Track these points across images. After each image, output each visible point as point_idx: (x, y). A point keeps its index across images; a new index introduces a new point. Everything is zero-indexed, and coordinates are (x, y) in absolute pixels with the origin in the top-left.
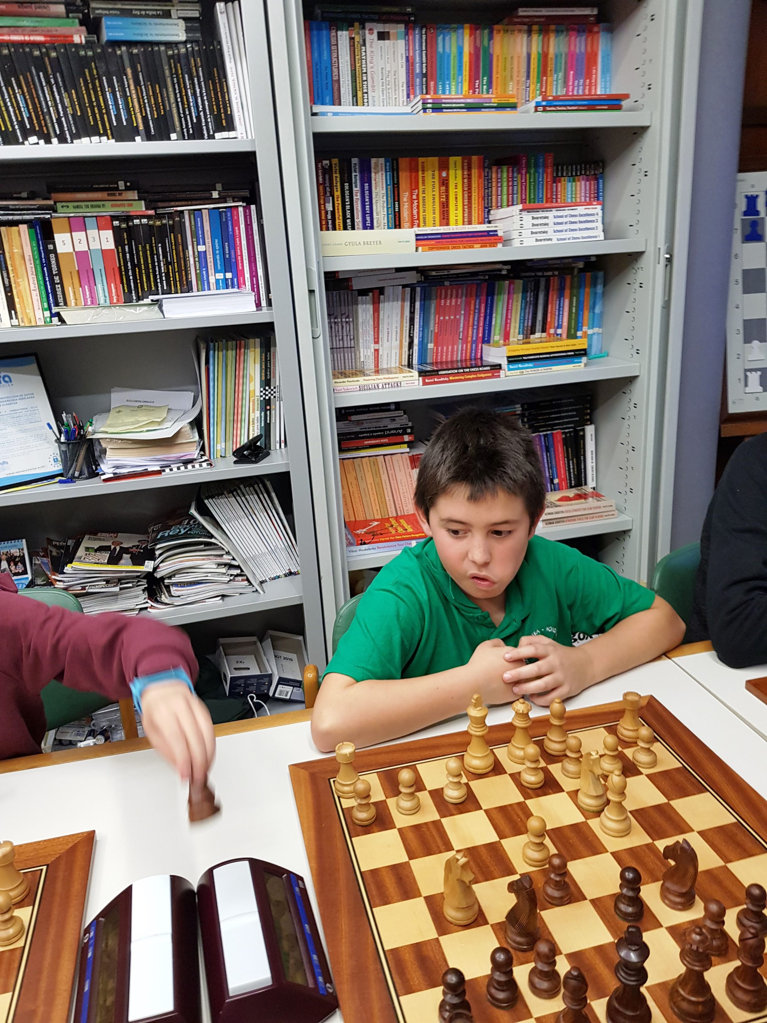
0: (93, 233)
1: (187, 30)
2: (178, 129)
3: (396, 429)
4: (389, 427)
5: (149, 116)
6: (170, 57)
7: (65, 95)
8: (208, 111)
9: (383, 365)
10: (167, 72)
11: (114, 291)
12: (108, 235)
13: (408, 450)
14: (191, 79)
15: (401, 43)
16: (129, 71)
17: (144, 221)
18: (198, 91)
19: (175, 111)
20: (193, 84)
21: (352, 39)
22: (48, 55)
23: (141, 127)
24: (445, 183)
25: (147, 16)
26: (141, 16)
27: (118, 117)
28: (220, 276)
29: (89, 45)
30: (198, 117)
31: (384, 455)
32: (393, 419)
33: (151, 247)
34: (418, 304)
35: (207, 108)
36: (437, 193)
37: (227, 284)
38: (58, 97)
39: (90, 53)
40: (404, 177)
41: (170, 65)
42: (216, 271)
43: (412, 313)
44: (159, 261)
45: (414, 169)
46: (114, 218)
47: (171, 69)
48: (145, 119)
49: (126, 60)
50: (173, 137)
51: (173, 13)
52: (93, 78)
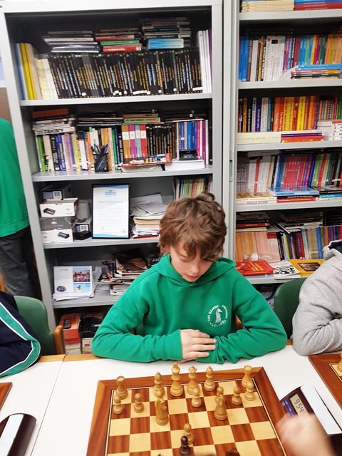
0: (138, 131)
1: (185, 43)
2: (177, 87)
3: (262, 220)
5: (165, 81)
6: (176, 55)
7: (131, 72)
8: (191, 79)
9: (259, 191)
10: (174, 62)
12: (144, 132)
13: (266, 230)
14: (184, 65)
15: (283, 45)
16: (158, 62)
17: (159, 127)
18: (187, 70)
19: (176, 79)
20: (185, 67)
21: (260, 44)
22: (126, 56)
23: (162, 86)
24: (296, 109)
25: (168, 38)
26: (165, 38)
27: (152, 81)
29: (143, 51)
30: (186, 81)
31: (255, 231)
33: (161, 138)
34: (278, 164)
35: (190, 77)
36: (292, 113)
38: (128, 74)
39: (143, 55)
40: (277, 106)
41: (176, 59)
43: (275, 168)
44: (164, 144)
45: (282, 103)
46: (147, 125)
47: (176, 61)
48: (163, 82)
49: (157, 57)
50: (175, 90)
51: (179, 36)
52: (143, 65)
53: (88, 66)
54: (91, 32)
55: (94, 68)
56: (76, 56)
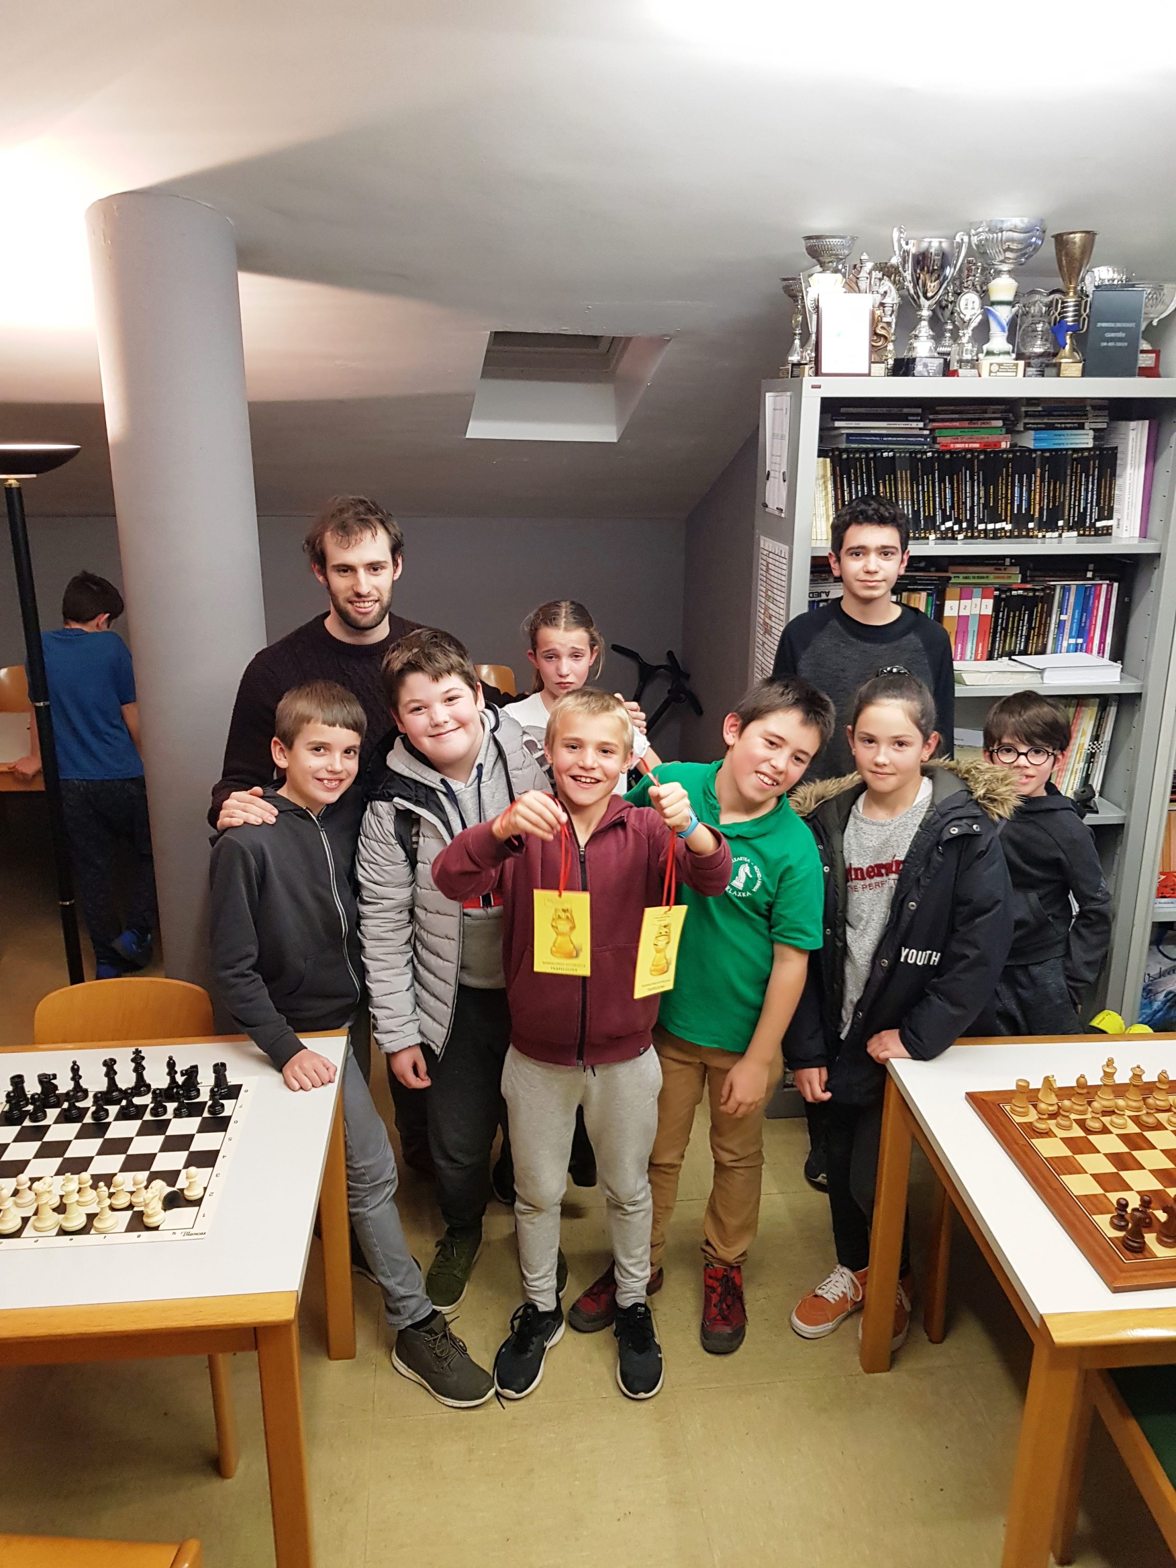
0: (977, 600)
1: (1095, 439)
2: (1066, 517)
5: (1045, 507)
6: (1075, 459)
7: (982, 488)
8: (1094, 504)
10: (1069, 472)
11: (980, 649)
12: (990, 602)
14: (1087, 477)
16: (1039, 471)
17: (1021, 592)
18: (1090, 486)
19: (1067, 503)
20: (1087, 481)
22: (978, 456)
23: (1037, 515)
25: (1066, 428)
27: (1020, 507)
28: (1073, 641)
29: (1011, 449)
30: (1085, 508)
33: (1020, 614)
35: (1094, 500)
37: (1077, 648)
38: (976, 490)
39: (1011, 456)
41: (1072, 465)
42: (1070, 637)
44: (1023, 626)
46: (996, 589)
47: (1072, 469)
48: (1041, 509)
49: (1038, 461)
50: (1061, 523)
51: (1087, 426)
52: (1007, 476)
53: (903, 475)
54: (919, 411)
55: (914, 479)
56: (885, 454)
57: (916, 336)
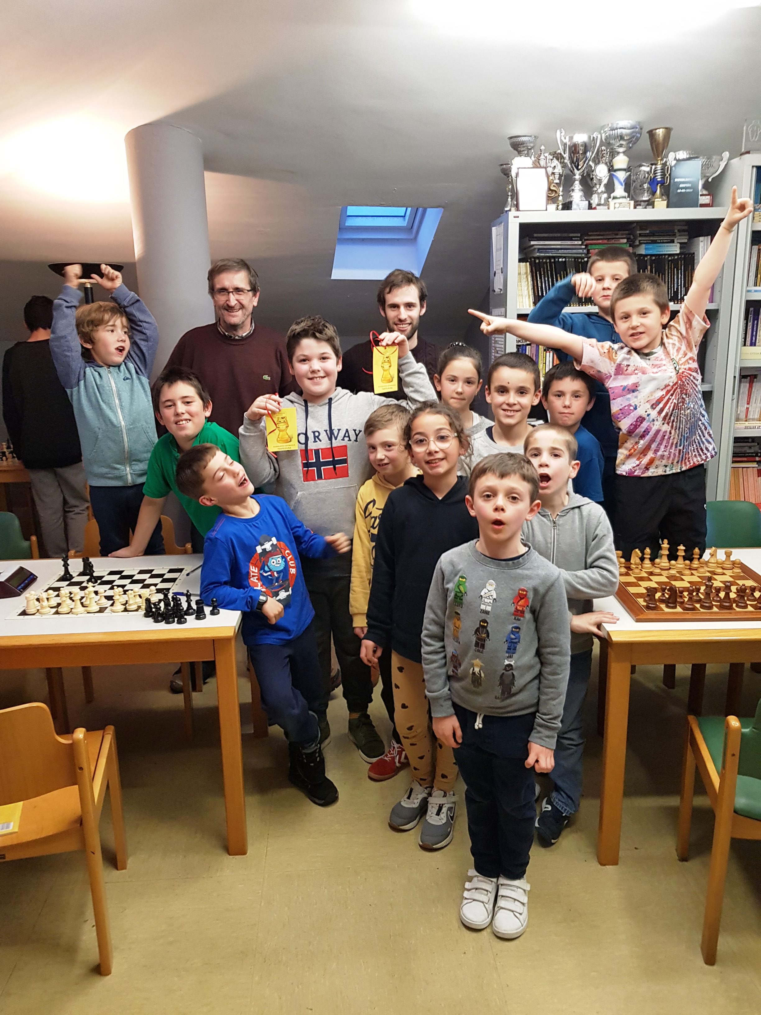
1: (681, 248)
3: (752, 453)
4: (748, 451)
6: (671, 260)
8: (682, 286)
9: (751, 416)
10: (667, 268)
13: (757, 466)
14: (677, 271)
16: (649, 267)
18: (680, 276)
20: (678, 273)
25: (663, 243)
26: (660, 243)
30: (677, 289)
31: (743, 468)
32: (750, 447)
41: (669, 264)
47: (669, 266)
49: (648, 262)
51: (676, 241)
54: (579, 235)
56: (560, 260)
57: (573, 190)
